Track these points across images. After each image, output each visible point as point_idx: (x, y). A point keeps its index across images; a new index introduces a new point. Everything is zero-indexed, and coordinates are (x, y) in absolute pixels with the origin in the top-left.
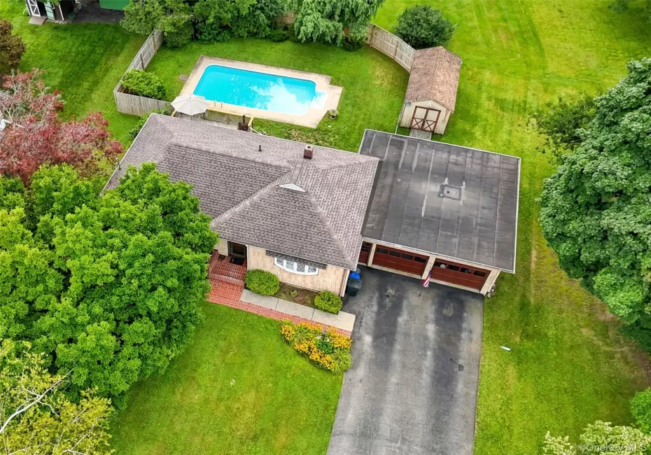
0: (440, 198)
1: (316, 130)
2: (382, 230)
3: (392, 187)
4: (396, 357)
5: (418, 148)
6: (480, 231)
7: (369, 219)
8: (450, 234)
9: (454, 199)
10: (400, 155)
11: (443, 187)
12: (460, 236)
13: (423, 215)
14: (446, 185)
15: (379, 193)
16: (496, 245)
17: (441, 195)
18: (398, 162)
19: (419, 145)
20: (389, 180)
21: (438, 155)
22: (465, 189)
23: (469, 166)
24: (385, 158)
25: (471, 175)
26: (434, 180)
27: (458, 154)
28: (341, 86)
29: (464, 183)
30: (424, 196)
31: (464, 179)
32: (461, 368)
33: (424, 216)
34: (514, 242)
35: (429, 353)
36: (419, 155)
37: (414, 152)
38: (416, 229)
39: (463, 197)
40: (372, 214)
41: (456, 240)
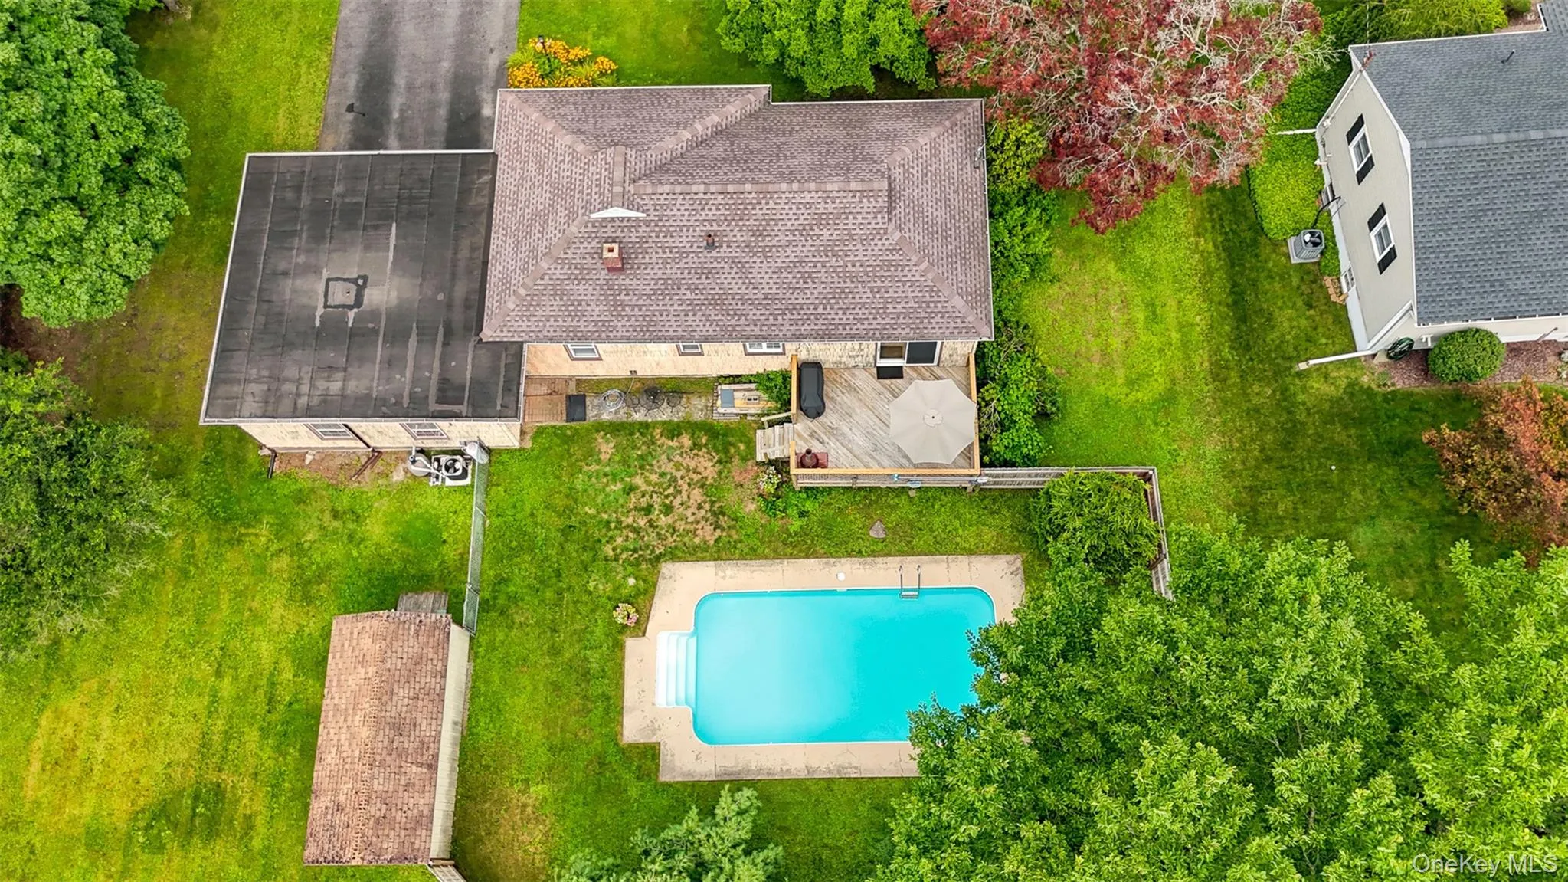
0: (362, 274)
1: (658, 558)
2: (463, 175)
3: (454, 275)
4: (444, 96)
5: (406, 394)
6: (295, 220)
7: (486, 192)
8: (347, 200)
9: (337, 279)
10: (443, 362)
11: (358, 302)
12: (330, 200)
13: (394, 225)
14: (351, 308)
15: (476, 255)
16: (272, 199)
17: (361, 284)
18: (445, 344)
19: (406, 402)
20: (461, 290)
21: (365, 382)
22: (315, 308)
23: (306, 369)
24: (471, 345)
25: (303, 346)
26: (375, 314)
27: (325, 397)
28: (630, 745)
29: (317, 323)
30: (393, 270)
31: (318, 333)
32: (350, 109)
33: (391, 226)
34: (241, 212)
35: (396, 115)
36: (403, 375)
37: (415, 382)
38: (405, 193)
39: (321, 287)
40: (483, 204)
41: (338, 188)
